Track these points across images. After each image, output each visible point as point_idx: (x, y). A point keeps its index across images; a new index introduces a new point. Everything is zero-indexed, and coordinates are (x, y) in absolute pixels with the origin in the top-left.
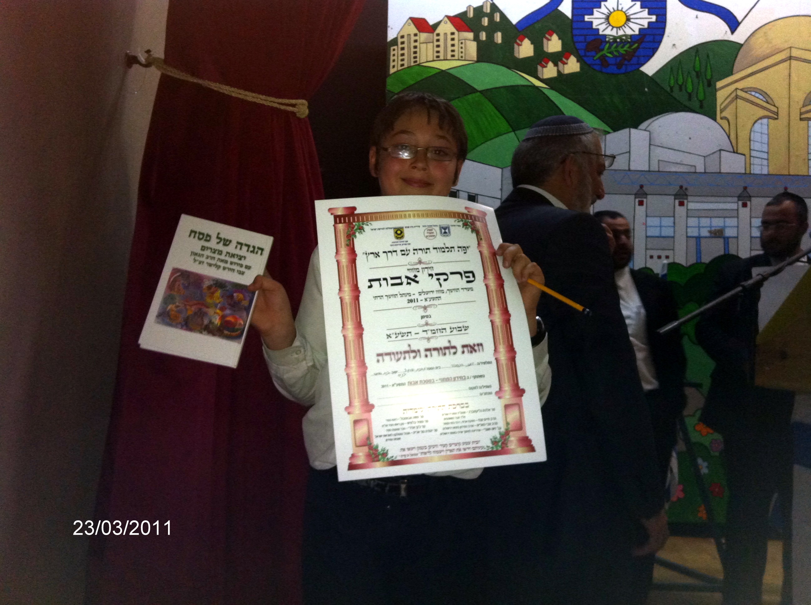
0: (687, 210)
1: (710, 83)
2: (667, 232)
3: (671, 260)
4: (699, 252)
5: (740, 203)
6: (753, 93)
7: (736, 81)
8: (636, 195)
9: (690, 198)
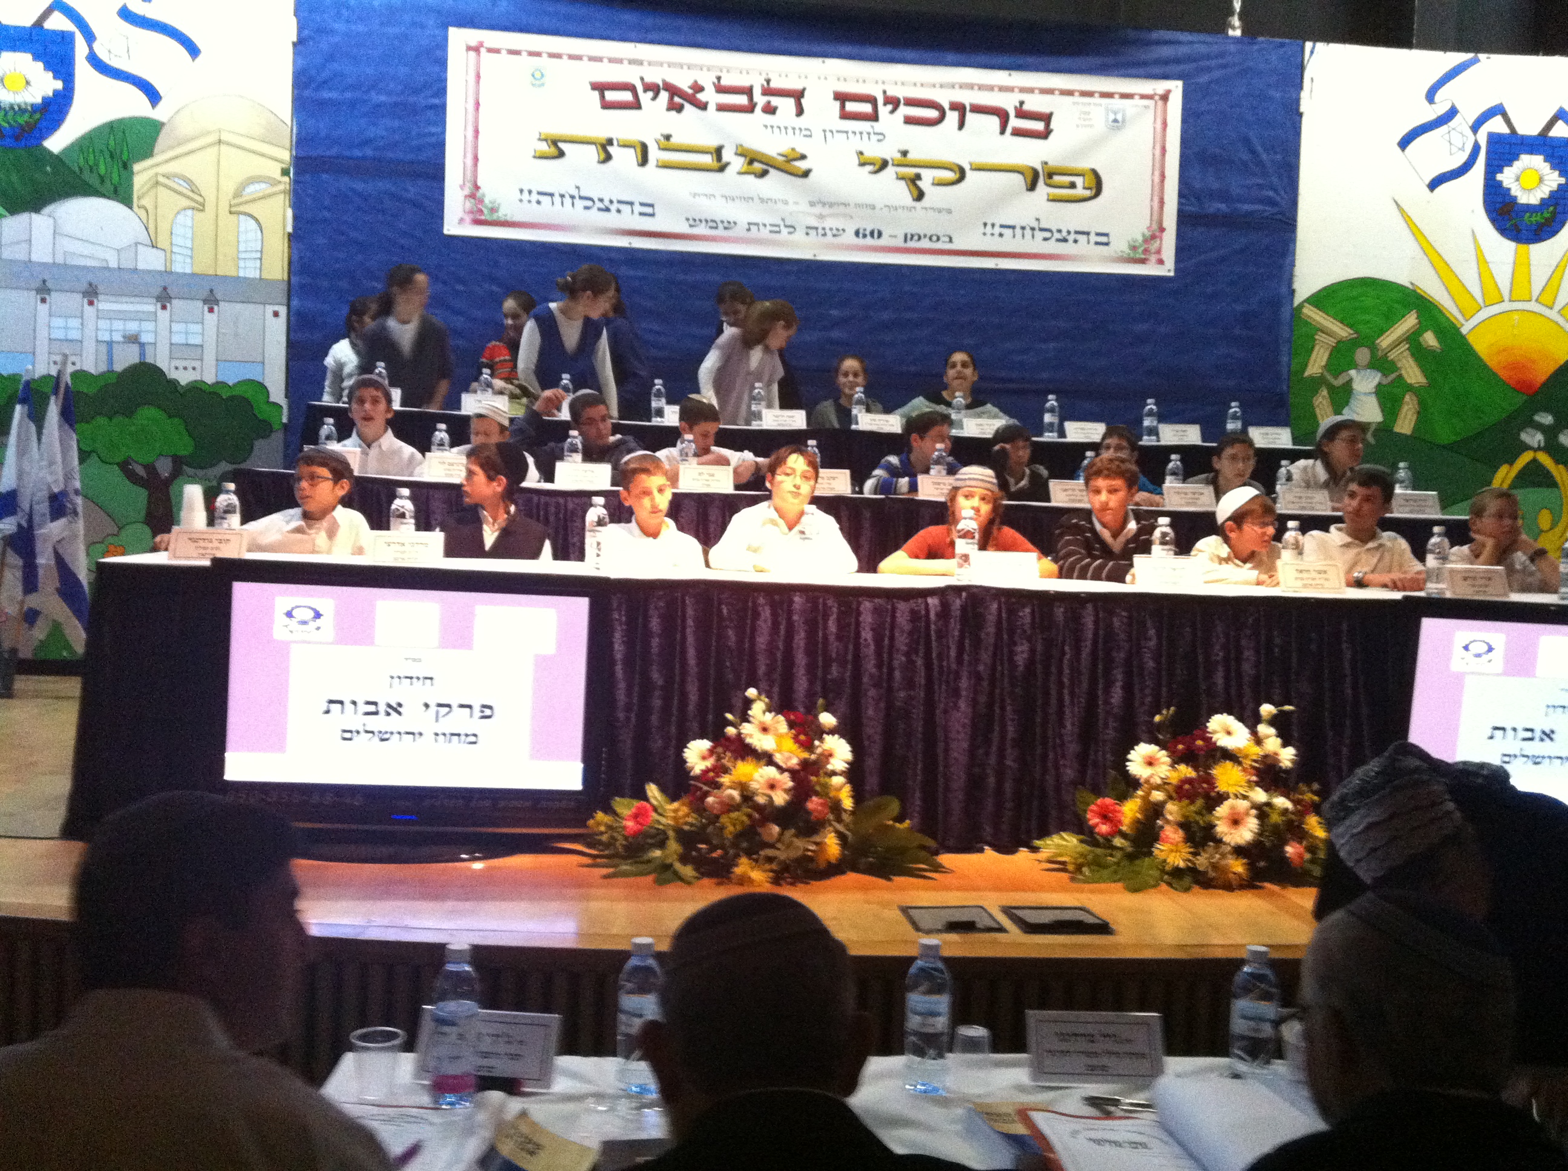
0: (98, 310)
1: (126, 166)
2: (74, 335)
3: (77, 367)
4: (110, 360)
5: (159, 305)
6: (176, 180)
7: (157, 165)
8: (39, 291)
9: (101, 297)
